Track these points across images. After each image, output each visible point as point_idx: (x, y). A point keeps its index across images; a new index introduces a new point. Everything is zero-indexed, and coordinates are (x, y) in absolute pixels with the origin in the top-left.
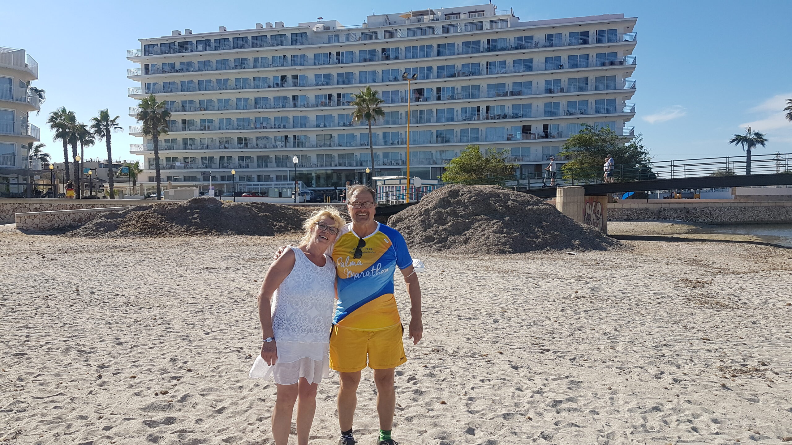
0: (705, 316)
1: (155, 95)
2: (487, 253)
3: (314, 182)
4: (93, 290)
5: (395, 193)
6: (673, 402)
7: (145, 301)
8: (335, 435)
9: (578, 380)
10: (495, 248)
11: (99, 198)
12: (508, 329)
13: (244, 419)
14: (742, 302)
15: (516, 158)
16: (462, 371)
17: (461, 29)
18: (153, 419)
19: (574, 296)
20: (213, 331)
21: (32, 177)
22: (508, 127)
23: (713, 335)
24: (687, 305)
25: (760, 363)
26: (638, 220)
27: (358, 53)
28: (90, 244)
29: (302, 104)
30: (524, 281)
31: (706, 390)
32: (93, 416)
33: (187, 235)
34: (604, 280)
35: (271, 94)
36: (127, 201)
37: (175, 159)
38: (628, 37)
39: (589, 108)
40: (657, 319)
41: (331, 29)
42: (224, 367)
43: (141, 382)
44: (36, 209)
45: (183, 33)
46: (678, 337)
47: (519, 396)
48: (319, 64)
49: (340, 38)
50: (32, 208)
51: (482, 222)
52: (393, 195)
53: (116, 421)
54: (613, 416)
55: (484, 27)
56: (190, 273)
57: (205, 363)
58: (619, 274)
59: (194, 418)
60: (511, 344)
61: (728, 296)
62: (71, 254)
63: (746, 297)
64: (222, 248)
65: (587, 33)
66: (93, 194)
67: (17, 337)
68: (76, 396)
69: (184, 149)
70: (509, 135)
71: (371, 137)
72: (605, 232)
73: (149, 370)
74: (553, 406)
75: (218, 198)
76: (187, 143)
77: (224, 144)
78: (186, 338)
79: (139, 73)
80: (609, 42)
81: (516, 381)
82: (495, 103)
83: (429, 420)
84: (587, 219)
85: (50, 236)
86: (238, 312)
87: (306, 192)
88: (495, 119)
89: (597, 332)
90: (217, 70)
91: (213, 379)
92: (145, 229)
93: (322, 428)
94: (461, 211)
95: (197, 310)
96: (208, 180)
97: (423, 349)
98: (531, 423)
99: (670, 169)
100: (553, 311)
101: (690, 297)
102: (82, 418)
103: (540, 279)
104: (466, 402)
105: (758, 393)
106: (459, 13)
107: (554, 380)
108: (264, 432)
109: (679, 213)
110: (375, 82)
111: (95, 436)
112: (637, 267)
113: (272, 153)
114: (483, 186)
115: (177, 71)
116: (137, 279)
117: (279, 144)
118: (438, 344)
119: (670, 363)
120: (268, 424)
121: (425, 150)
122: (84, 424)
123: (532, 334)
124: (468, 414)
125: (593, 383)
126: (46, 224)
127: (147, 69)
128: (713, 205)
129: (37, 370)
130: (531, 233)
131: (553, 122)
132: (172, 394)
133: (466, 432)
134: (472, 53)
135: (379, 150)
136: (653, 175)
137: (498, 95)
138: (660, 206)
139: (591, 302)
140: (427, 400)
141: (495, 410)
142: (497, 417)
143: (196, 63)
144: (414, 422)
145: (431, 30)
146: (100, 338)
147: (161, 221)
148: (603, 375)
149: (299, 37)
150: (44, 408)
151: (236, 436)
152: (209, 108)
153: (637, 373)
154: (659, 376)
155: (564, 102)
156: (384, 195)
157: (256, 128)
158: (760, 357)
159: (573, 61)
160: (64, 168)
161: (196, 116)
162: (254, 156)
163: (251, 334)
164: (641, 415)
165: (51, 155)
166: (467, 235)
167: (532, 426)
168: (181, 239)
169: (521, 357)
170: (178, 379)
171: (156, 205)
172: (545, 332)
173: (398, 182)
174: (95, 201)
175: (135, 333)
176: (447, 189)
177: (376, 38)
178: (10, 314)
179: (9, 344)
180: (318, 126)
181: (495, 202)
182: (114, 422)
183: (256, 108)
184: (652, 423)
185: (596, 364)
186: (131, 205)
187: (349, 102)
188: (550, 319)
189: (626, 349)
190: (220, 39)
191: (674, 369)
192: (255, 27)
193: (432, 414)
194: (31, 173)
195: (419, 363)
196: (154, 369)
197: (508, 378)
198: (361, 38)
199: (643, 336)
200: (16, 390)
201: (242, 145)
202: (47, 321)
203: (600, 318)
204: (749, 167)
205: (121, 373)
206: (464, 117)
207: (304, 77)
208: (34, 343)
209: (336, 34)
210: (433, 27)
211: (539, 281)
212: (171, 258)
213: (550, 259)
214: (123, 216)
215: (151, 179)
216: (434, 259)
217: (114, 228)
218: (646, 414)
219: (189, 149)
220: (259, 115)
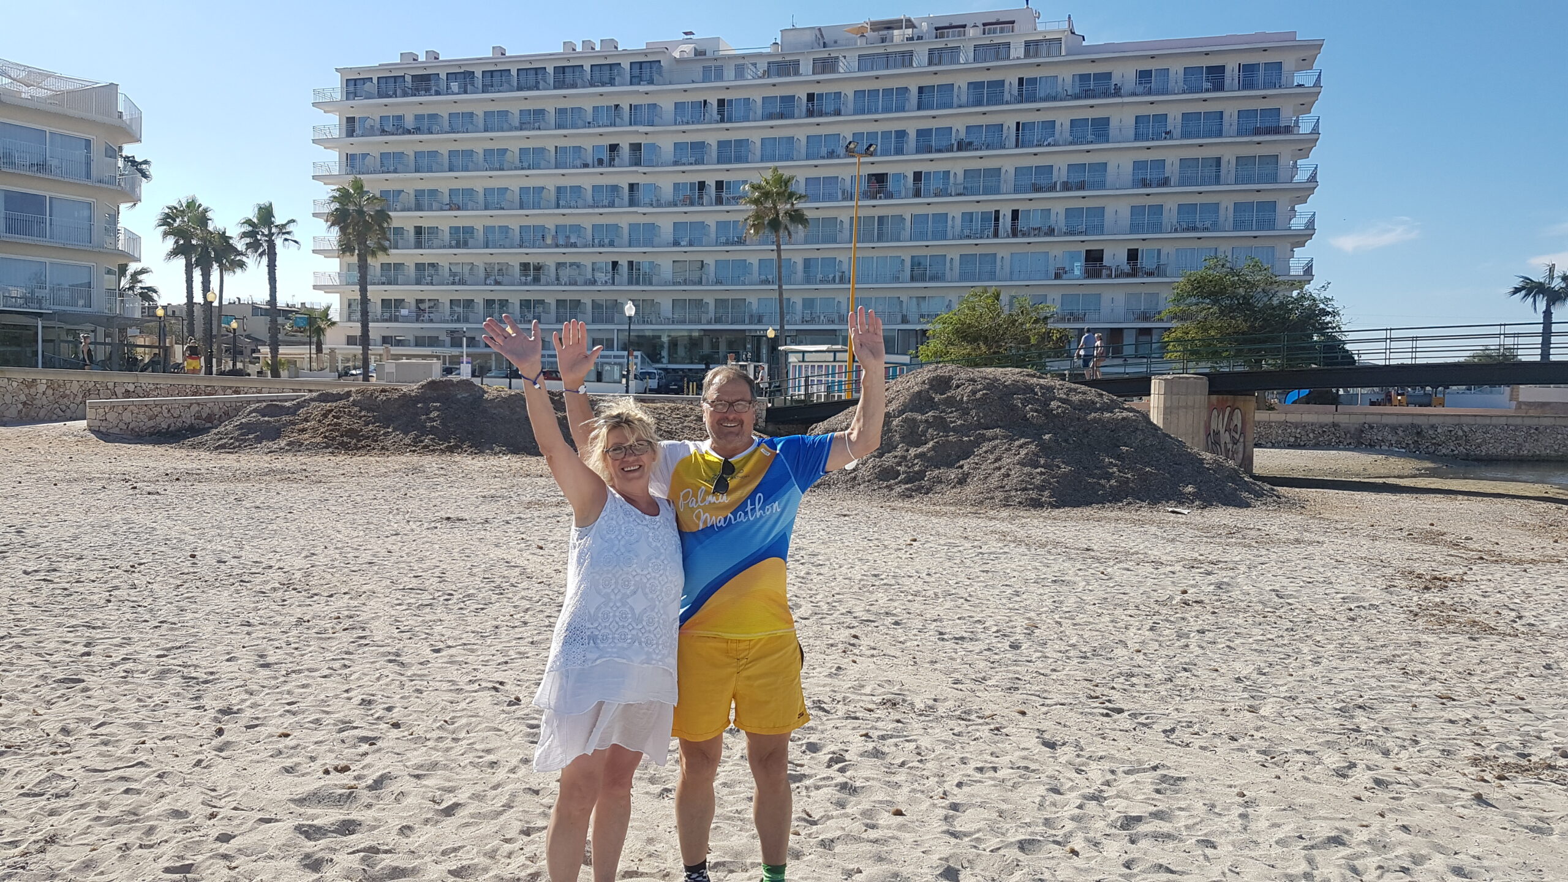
0: (1446, 649)
1: (362, 177)
2: (1005, 506)
3: (665, 353)
4: (224, 557)
5: (823, 378)
6: (1372, 828)
7: (322, 582)
8: (674, 871)
9: (1176, 774)
10: (1020, 496)
11: (249, 375)
12: (1039, 664)
13: (495, 830)
14: (1523, 621)
15: (1071, 314)
16: (940, 749)
17: (966, 56)
18: (315, 822)
19: (1178, 599)
20: (450, 647)
21: (123, 331)
22: (1056, 252)
23: (1461, 690)
24: (1410, 625)
25: (1557, 753)
26: (1317, 446)
27: (759, 101)
28: (225, 463)
29: (647, 200)
30: (1078, 565)
31: (1442, 806)
32: (198, 812)
33: (414, 451)
34: (1243, 568)
35: (587, 179)
36: (302, 383)
37: (399, 303)
38: (1305, 78)
39: (1222, 218)
40: (1346, 651)
41: (709, 54)
42: (464, 721)
43: (298, 745)
44: (127, 394)
45: (422, 58)
46: (1389, 692)
47: (1054, 804)
48: (683, 123)
49: (725, 73)
50: (120, 390)
51: (996, 442)
52: (820, 382)
53: (242, 824)
54: (1246, 852)
55: (1013, 55)
56: (414, 527)
57: (428, 710)
58: (1274, 556)
59: (397, 824)
60: (1045, 695)
61: (1496, 609)
62: (188, 484)
63: (1534, 613)
64: (479, 480)
65: (1221, 69)
66: (239, 365)
67: (67, 646)
68: (168, 769)
69: (418, 283)
70: (1058, 269)
71: (780, 267)
72: (1249, 470)
73: (317, 721)
74: (1122, 827)
75: (477, 381)
76: (424, 272)
77: (495, 275)
78: (395, 659)
79: (336, 133)
80: (1265, 88)
81: (1050, 772)
82: (1032, 204)
83: (867, 847)
84: (1213, 441)
85: (150, 447)
86: (500, 608)
87: (649, 373)
88: (1029, 235)
89: (1222, 675)
90: (486, 131)
91: (441, 745)
92: (334, 439)
93: (650, 856)
94: (954, 418)
95: (420, 602)
96: (461, 346)
97: (864, 698)
98: (1077, 862)
99: (1382, 345)
100: (1133, 630)
101: (1416, 609)
102: (177, 814)
103: (1112, 563)
104: (945, 812)
105: (1551, 814)
106: (964, 26)
107: (1127, 773)
108: (533, 859)
109: (1401, 434)
110: (792, 159)
111: (200, 853)
112: (1311, 543)
113: (586, 295)
114: (1001, 370)
115: (409, 132)
116: (311, 537)
117: (600, 276)
118: (895, 689)
119: (1369, 744)
120: (541, 843)
121: (889, 294)
122: (180, 826)
123: (1089, 675)
124: (947, 838)
125: (1207, 782)
126: (144, 423)
127: (351, 126)
128: (1471, 421)
129: (100, 714)
130: (1097, 468)
131: (1148, 244)
132: (356, 773)
133: (941, 875)
134: (988, 104)
135: (797, 293)
136: (1349, 357)
137: (1037, 189)
138: (1362, 419)
139: (1214, 613)
140: (866, 805)
141: (1004, 831)
142: (1006, 846)
143: (446, 117)
144: (836, 850)
145: (906, 58)
146: (228, 653)
147: (367, 424)
148: (1229, 765)
149: (646, 71)
150: (105, 791)
151: (476, 865)
152: (466, 204)
153: (1300, 764)
154: (1345, 771)
155: (1171, 206)
156: (803, 383)
157: (557, 246)
158: (1558, 739)
159: (1192, 125)
160: (184, 315)
161: (442, 220)
162: (551, 301)
163: (523, 655)
164: (1303, 852)
165: (161, 291)
166: (966, 468)
167: (1076, 868)
168: (403, 459)
169: (1063, 722)
170: (371, 741)
171: (357, 392)
172: (1115, 671)
173: (830, 357)
174: (241, 381)
175: (296, 645)
176: (926, 373)
177: (797, 73)
178: (60, 599)
179: (52, 659)
180: (676, 243)
181: (1025, 402)
182: (239, 825)
183: (558, 206)
184: (1326, 871)
185: (1217, 741)
186: (310, 391)
187: (740, 197)
188: (1126, 646)
189: (1280, 714)
190: (492, 72)
191: (1377, 758)
192: (560, 50)
193: (873, 834)
194: (122, 324)
195: (854, 729)
196: (328, 720)
197: (1033, 766)
198: (767, 73)
199: (1315, 687)
200: (55, 753)
201: (529, 279)
202: (128, 616)
203: (1228, 646)
204: (1546, 345)
205: (262, 725)
206: (967, 232)
207: (653, 147)
208: (100, 659)
209: (718, 63)
210: (911, 53)
211: (1109, 566)
212: (380, 496)
213: (1134, 522)
214: (294, 410)
215: (351, 340)
216: (896, 514)
217: (274, 434)
218: (1314, 851)
219: (427, 284)
220: (561, 221)
